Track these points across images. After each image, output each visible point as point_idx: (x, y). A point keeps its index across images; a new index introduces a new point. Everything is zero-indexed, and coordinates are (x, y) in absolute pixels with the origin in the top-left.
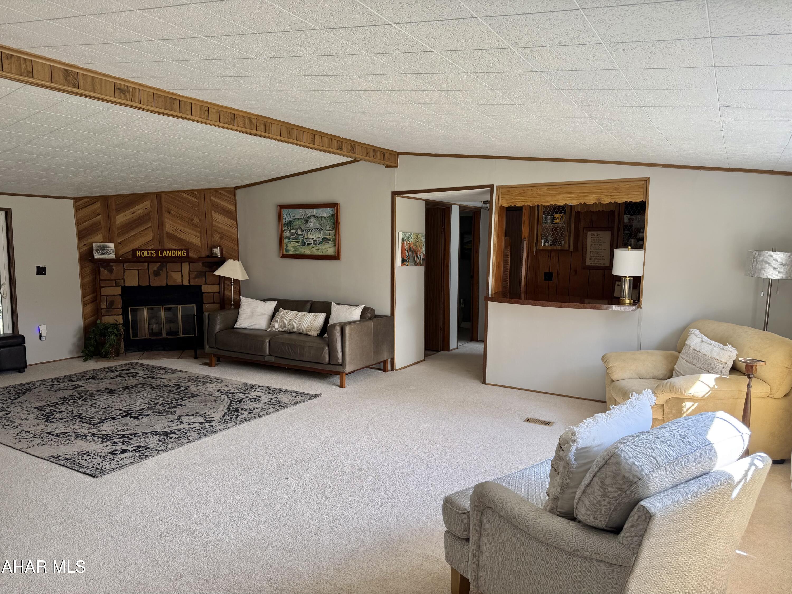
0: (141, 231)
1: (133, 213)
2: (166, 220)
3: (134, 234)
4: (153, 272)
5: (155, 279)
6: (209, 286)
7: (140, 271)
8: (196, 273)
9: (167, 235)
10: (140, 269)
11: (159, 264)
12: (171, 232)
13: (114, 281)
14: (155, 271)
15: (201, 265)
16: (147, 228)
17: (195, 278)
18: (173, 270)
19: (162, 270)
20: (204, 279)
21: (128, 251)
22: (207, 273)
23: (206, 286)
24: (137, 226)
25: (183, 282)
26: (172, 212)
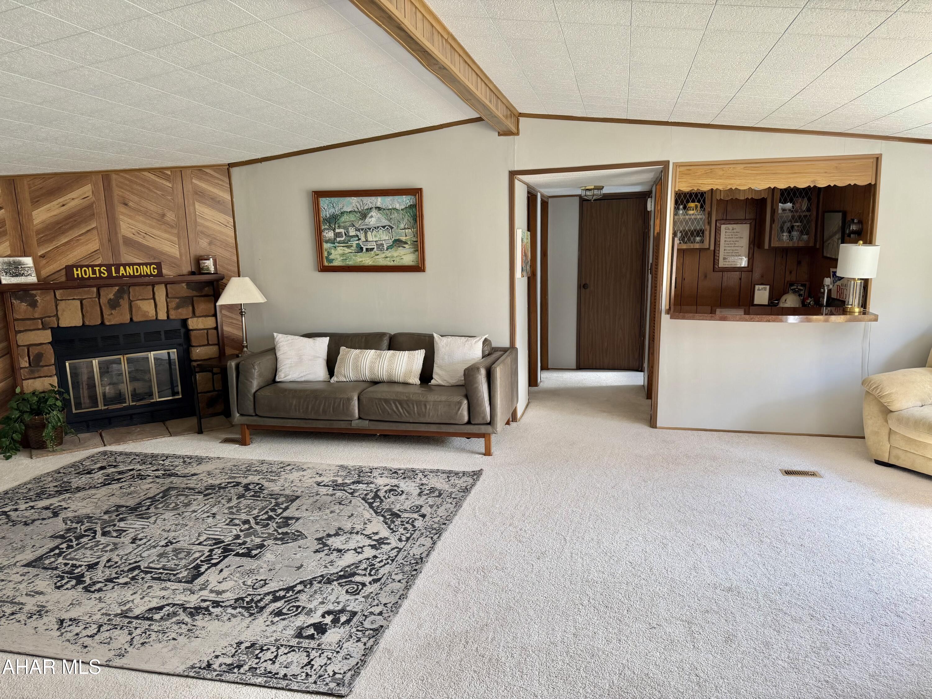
0: (80, 236)
1: (63, 205)
2: (121, 217)
3: (66, 240)
4: (108, 302)
5: (112, 314)
6: (200, 319)
7: (84, 302)
8: (178, 300)
9: (124, 242)
10: (85, 299)
11: (117, 288)
12: (131, 236)
13: (39, 321)
14: (110, 299)
15: (185, 287)
16: (89, 231)
17: (177, 308)
18: (140, 298)
19: (122, 298)
20: (191, 308)
21: (59, 269)
22: (195, 298)
23: (195, 319)
24: (71, 228)
25: (159, 315)
26: (131, 204)
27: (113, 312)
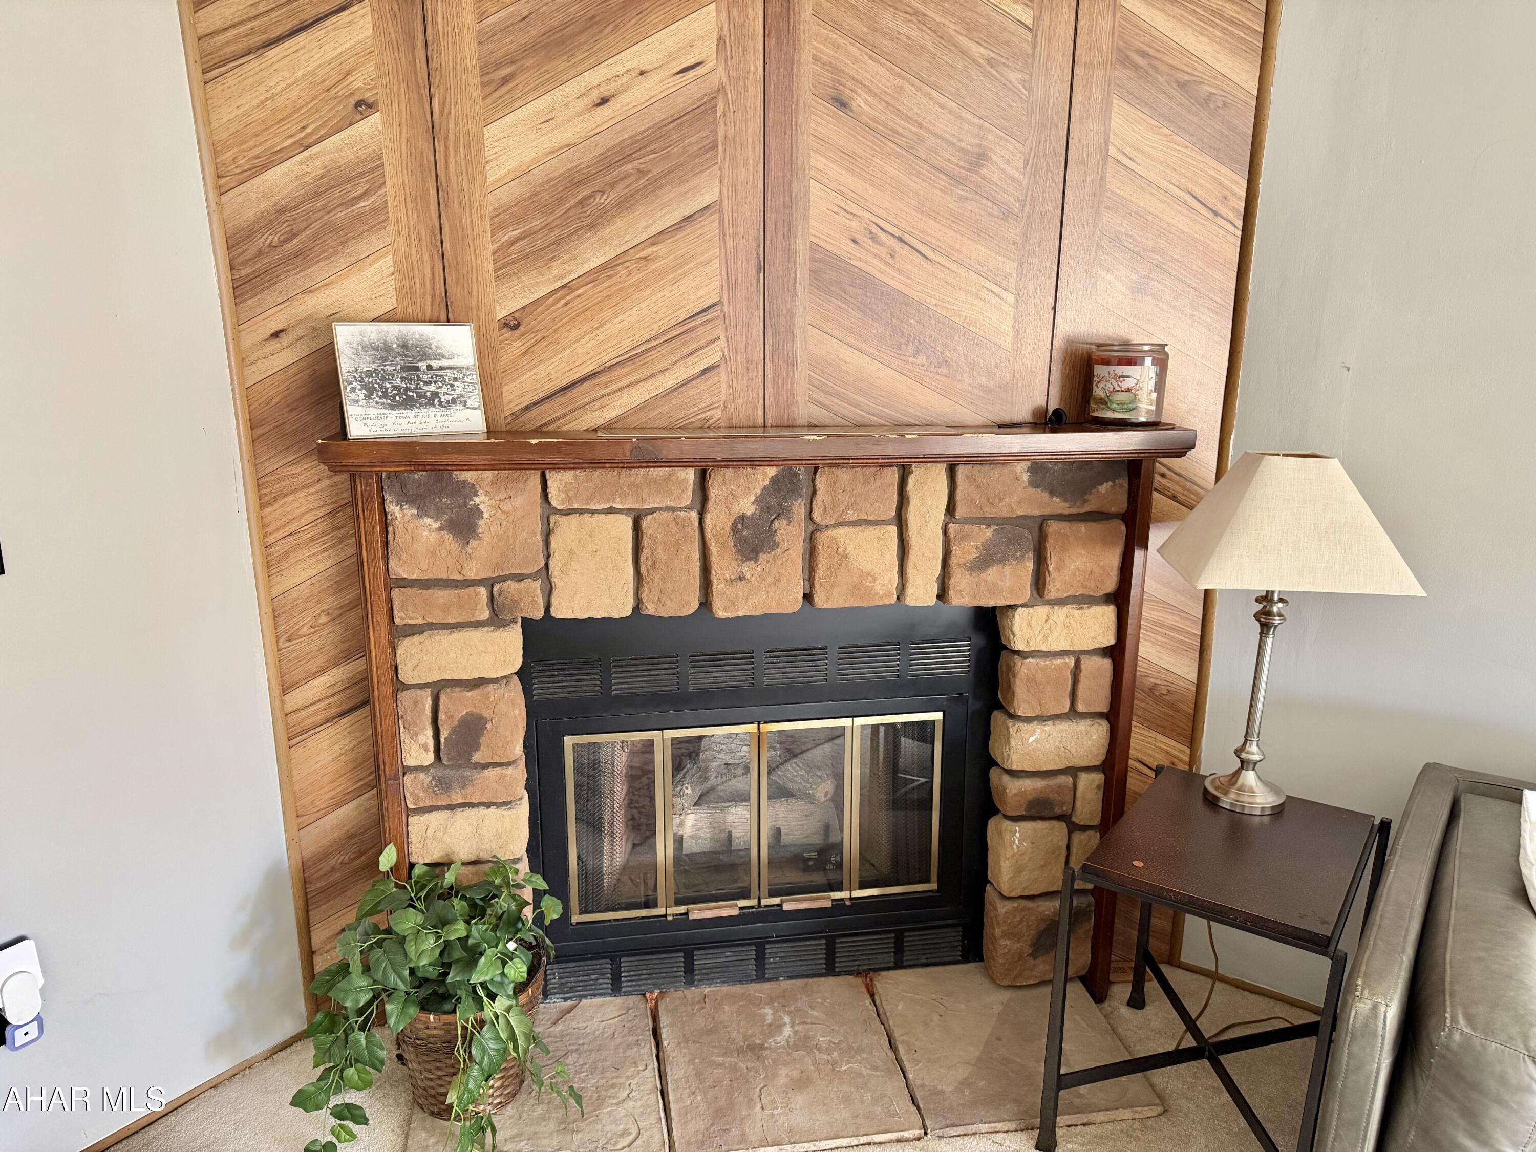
0: (655, 240)
1: (604, 101)
2: (818, 161)
3: (602, 259)
4: (734, 530)
5: (741, 578)
6: (1061, 613)
7: (646, 523)
8: (988, 533)
9: (814, 273)
10: (652, 511)
11: (772, 471)
12: (842, 247)
13: (483, 591)
14: (742, 518)
15: (1025, 477)
16: (688, 219)
17: (984, 562)
18: (852, 515)
19: (783, 512)
20: (1030, 565)
21: (565, 381)
22: (1053, 527)
23: (1042, 611)
24: (624, 204)
25: (909, 590)
26: (860, 102)
27: (748, 569)
